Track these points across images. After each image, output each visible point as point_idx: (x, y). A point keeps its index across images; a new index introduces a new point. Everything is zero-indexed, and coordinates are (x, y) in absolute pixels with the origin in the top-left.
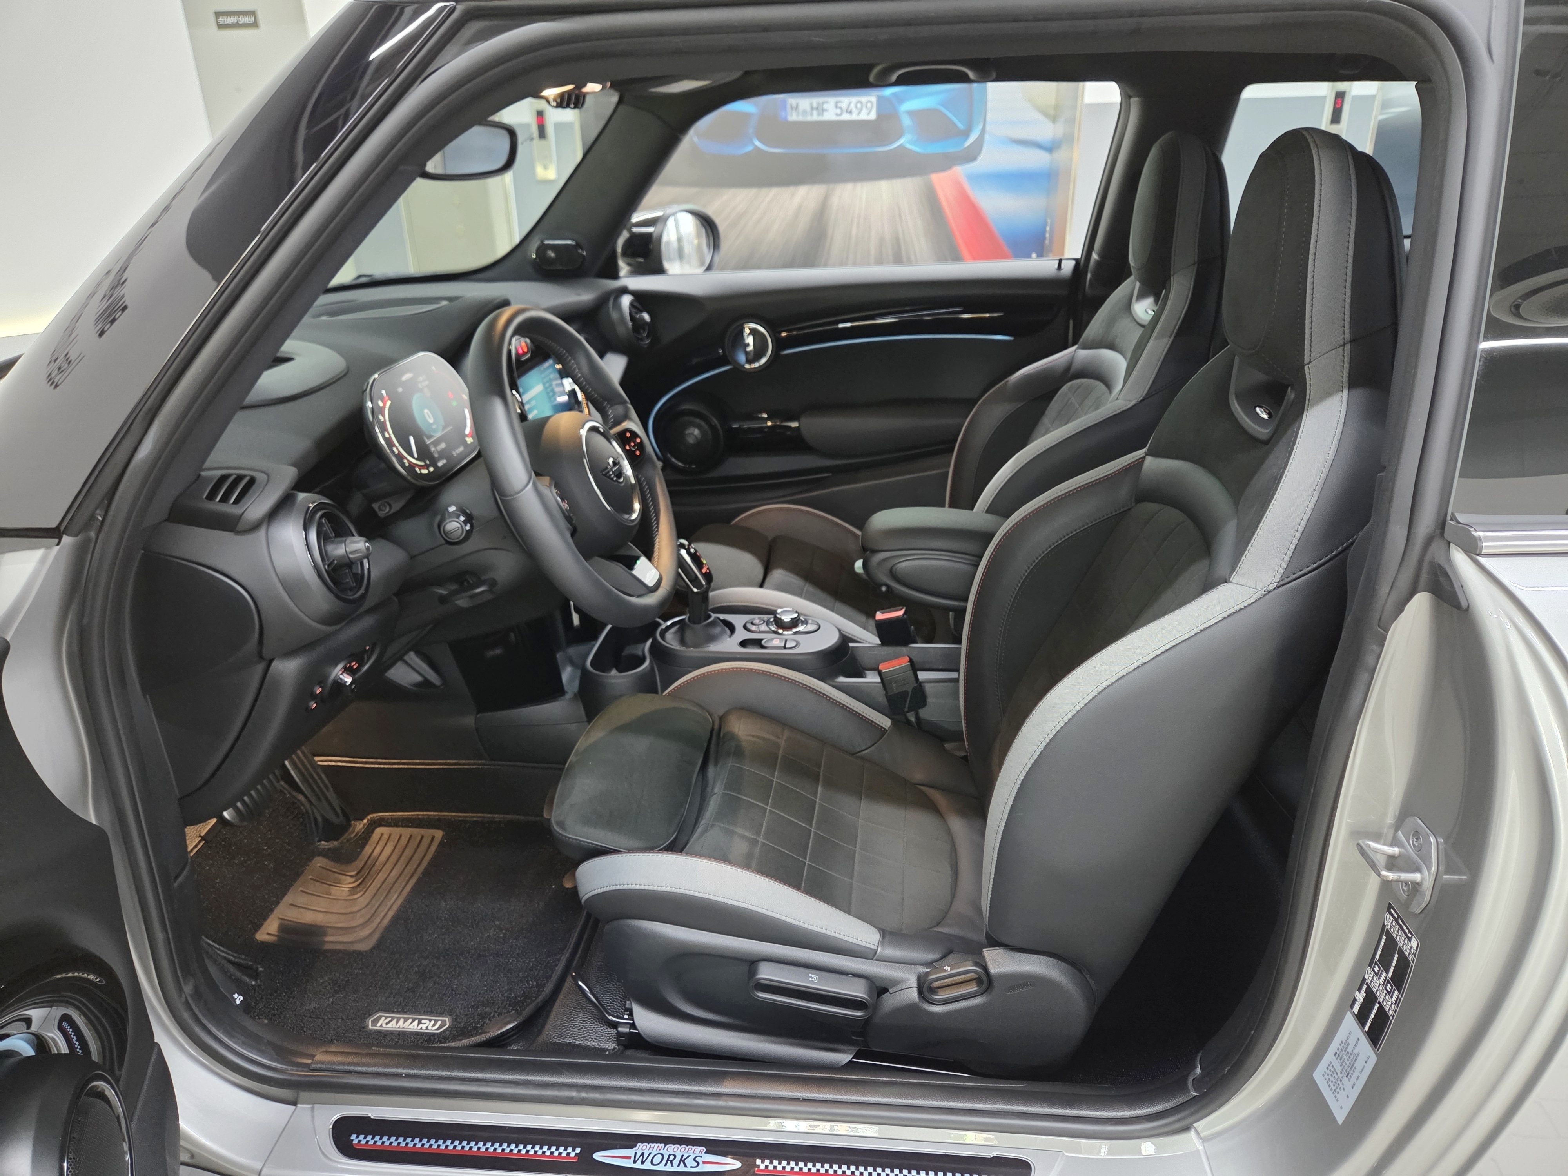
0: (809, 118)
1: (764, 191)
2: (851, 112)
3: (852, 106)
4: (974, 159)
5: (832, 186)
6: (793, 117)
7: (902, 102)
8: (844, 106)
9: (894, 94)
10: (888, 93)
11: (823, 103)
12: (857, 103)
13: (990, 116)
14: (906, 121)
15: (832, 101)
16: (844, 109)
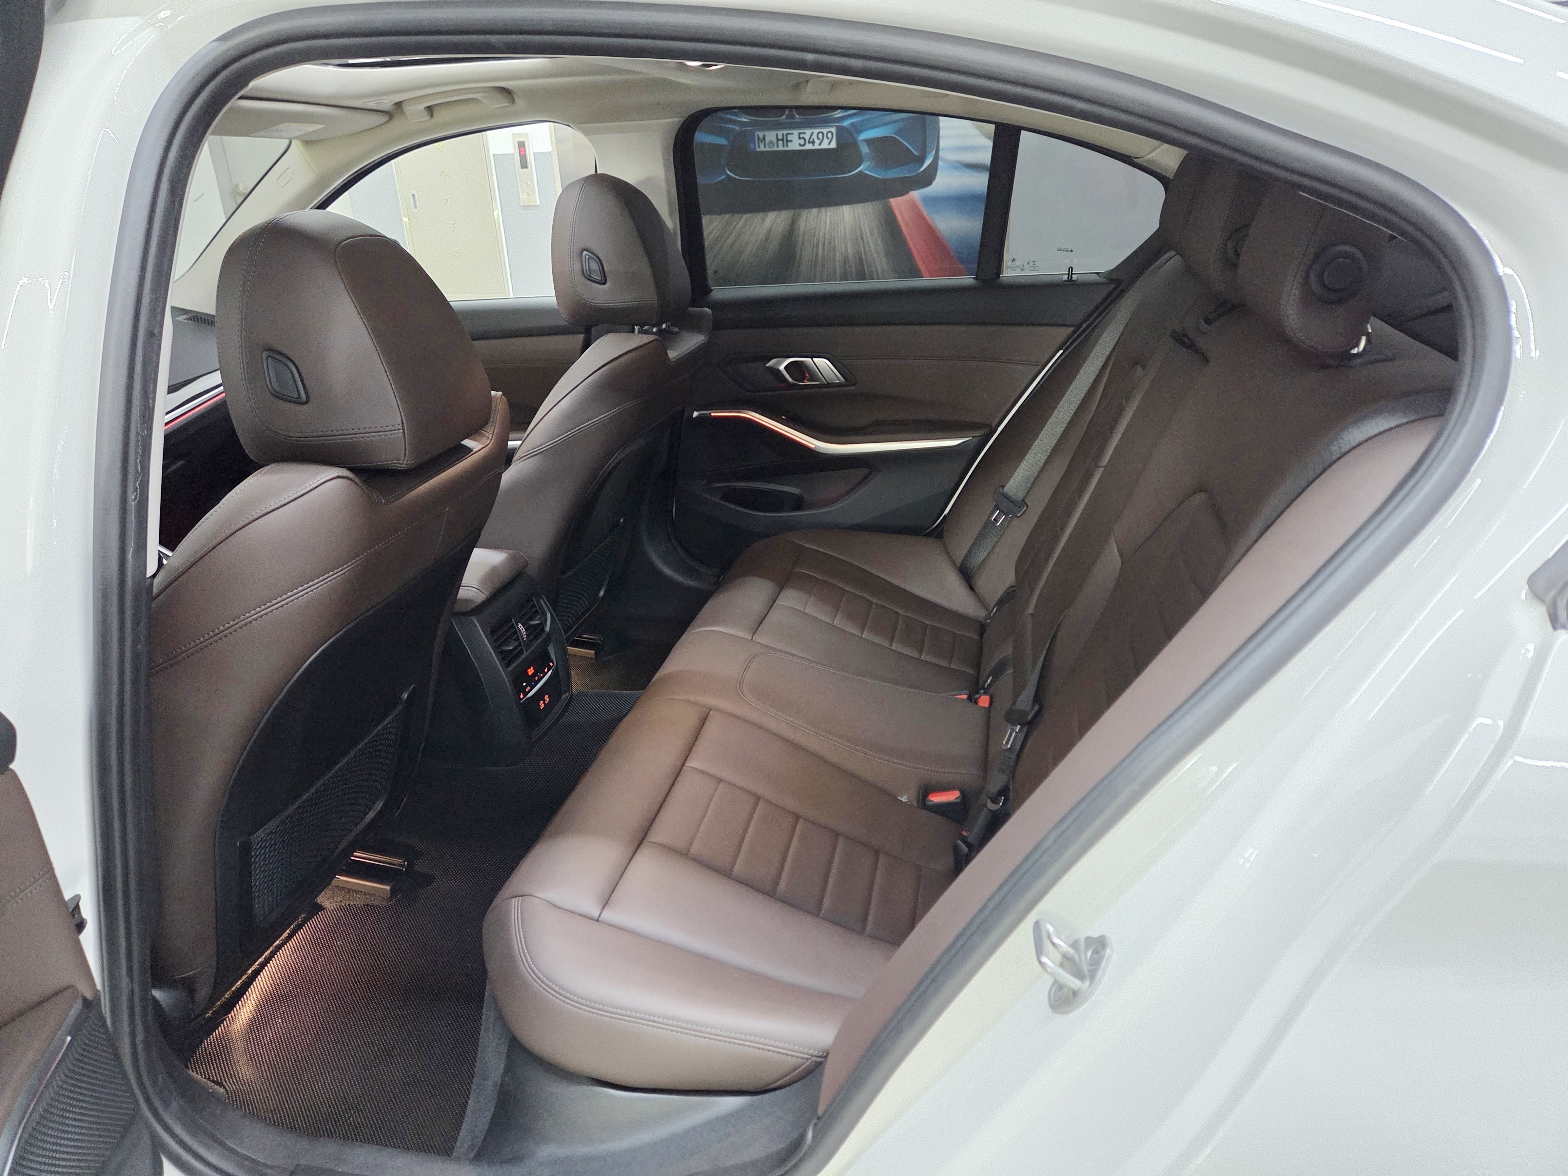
0: (775, 149)
1: (736, 215)
2: (813, 142)
3: (814, 136)
4: (930, 183)
5: (798, 211)
6: (762, 149)
7: (860, 131)
8: (807, 137)
9: (852, 124)
10: (846, 123)
11: (787, 135)
12: (819, 133)
13: (942, 144)
14: (865, 149)
15: (796, 132)
16: (807, 140)
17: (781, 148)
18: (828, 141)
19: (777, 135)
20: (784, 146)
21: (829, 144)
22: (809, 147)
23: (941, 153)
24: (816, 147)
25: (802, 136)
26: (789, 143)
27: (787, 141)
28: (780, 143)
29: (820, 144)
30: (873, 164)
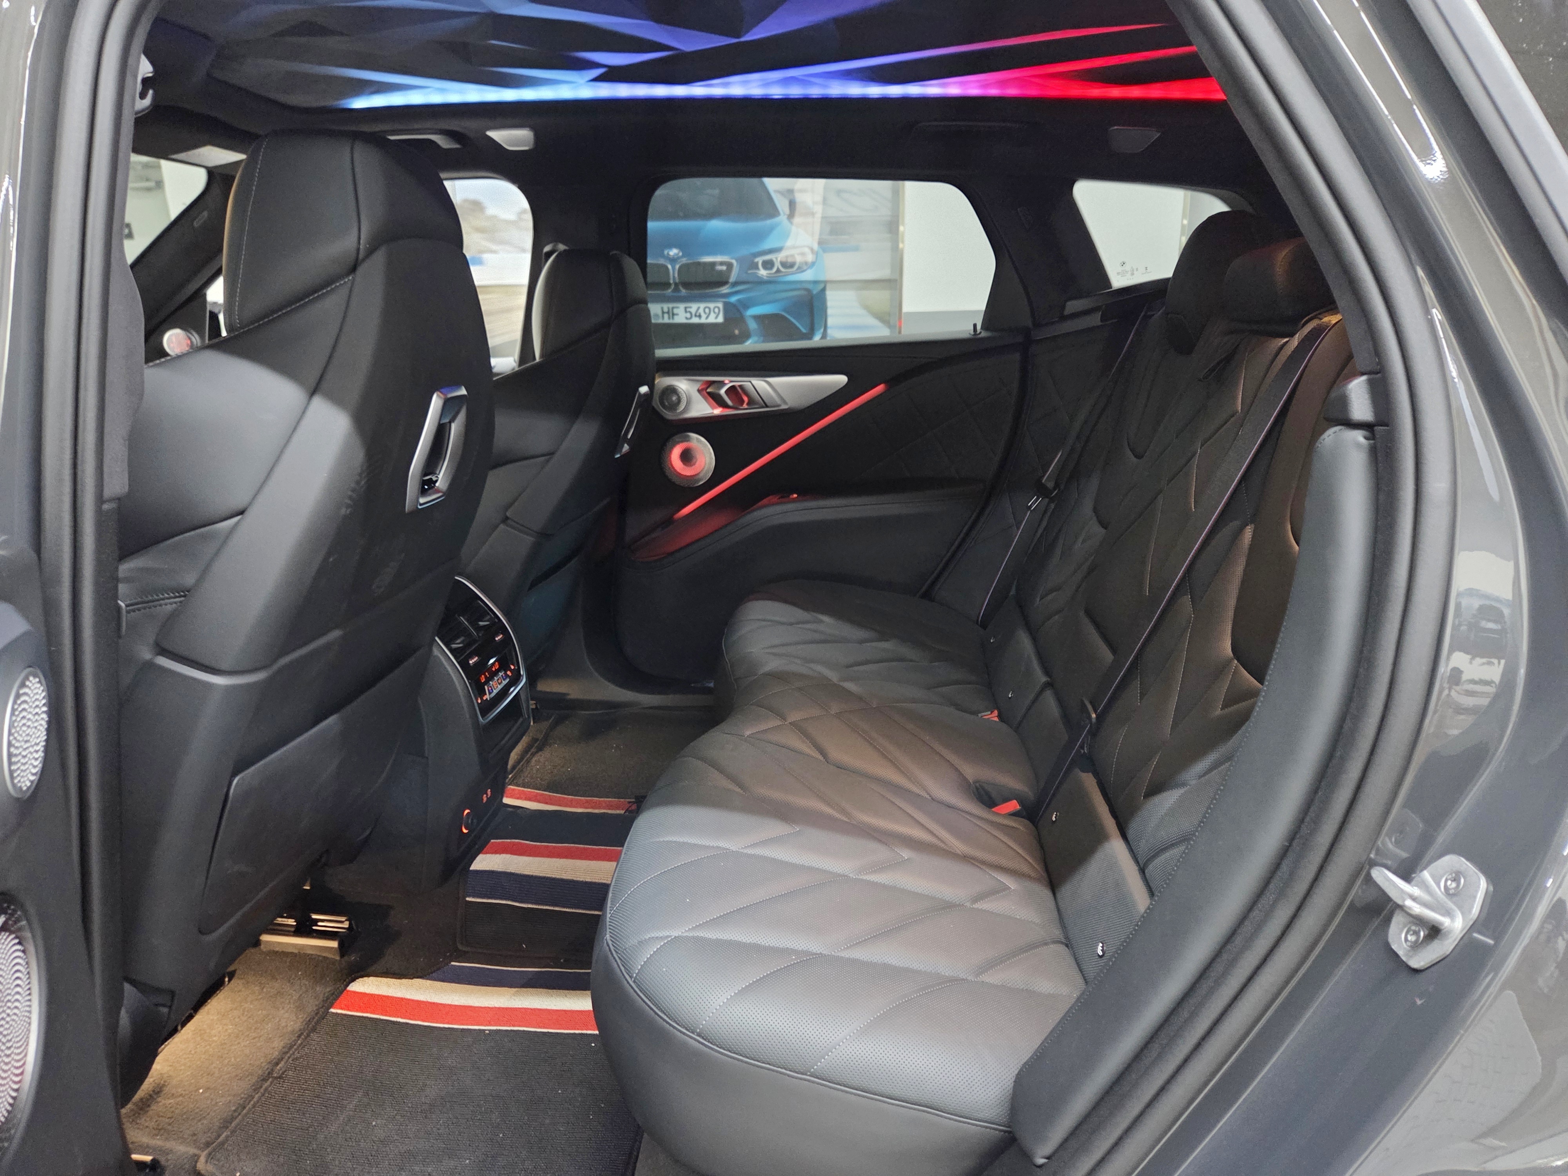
2: (700, 316)
3: (701, 311)
7: (746, 307)
8: (693, 310)
9: (739, 300)
10: (733, 299)
11: (673, 308)
12: (705, 308)
13: (830, 321)
14: (752, 325)
15: (682, 306)
16: (694, 313)
17: (666, 320)
18: (715, 315)
19: (662, 308)
20: (669, 318)
21: (716, 318)
22: (695, 320)
23: (829, 331)
24: (703, 320)
25: (688, 310)
26: (675, 317)
27: (673, 314)
28: (666, 316)
29: (707, 318)
30: (762, 338)
